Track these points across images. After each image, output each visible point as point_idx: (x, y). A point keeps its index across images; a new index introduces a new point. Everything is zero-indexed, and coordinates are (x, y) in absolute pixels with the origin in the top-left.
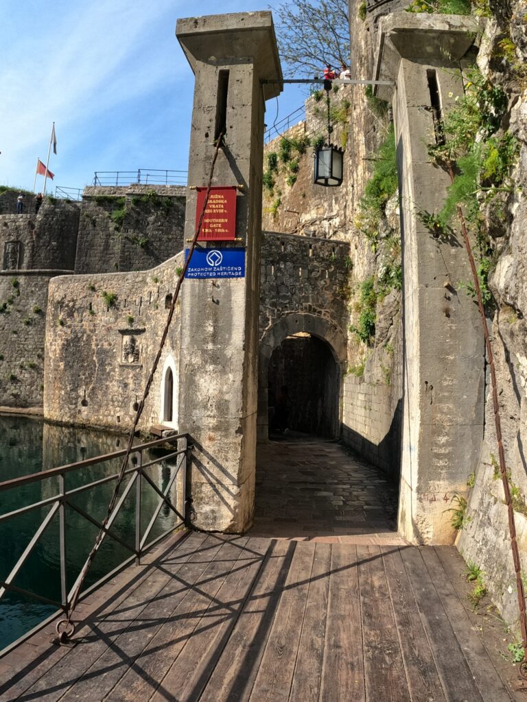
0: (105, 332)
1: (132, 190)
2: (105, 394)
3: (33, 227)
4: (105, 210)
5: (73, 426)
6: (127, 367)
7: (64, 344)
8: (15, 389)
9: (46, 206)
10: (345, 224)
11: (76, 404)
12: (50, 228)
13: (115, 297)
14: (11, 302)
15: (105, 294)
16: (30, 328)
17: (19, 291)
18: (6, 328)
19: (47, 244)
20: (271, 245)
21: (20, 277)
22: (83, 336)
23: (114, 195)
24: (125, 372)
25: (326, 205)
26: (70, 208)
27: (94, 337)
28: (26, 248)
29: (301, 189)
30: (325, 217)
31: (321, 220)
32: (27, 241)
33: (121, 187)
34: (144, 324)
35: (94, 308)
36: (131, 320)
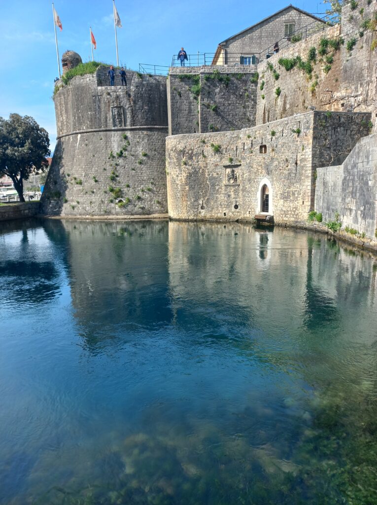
0: (214, 167)
1: (203, 70)
2: (216, 201)
3: (129, 96)
4: (186, 84)
5: (196, 221)
6: (230, 186)
7: (187, 176)
8: (142, 204)
9: (136, 80)
10: (367, 100)
11: (198, 208)
12: (142, 97)
13: (220, 147)
14: (125, 150)
15: (212, 145)
16: (143, 166)
17: (129, 142)
18: (126, 167)
19: (141, 108)
20: (334, 119)
21: (126, 132)
22: (199, 170)
23: (191, 74)
24: (229, 189)
25: (353, 87)
26: (152, 80)
27: (207, 171)
28: (127, 111)
29: (334, 76)
30: (352, 95)
31: (349, 97)
32: (127, 106)
33: (194, 67)
34: (240, 162)
35: (206, 154)
36: (231, 160)
